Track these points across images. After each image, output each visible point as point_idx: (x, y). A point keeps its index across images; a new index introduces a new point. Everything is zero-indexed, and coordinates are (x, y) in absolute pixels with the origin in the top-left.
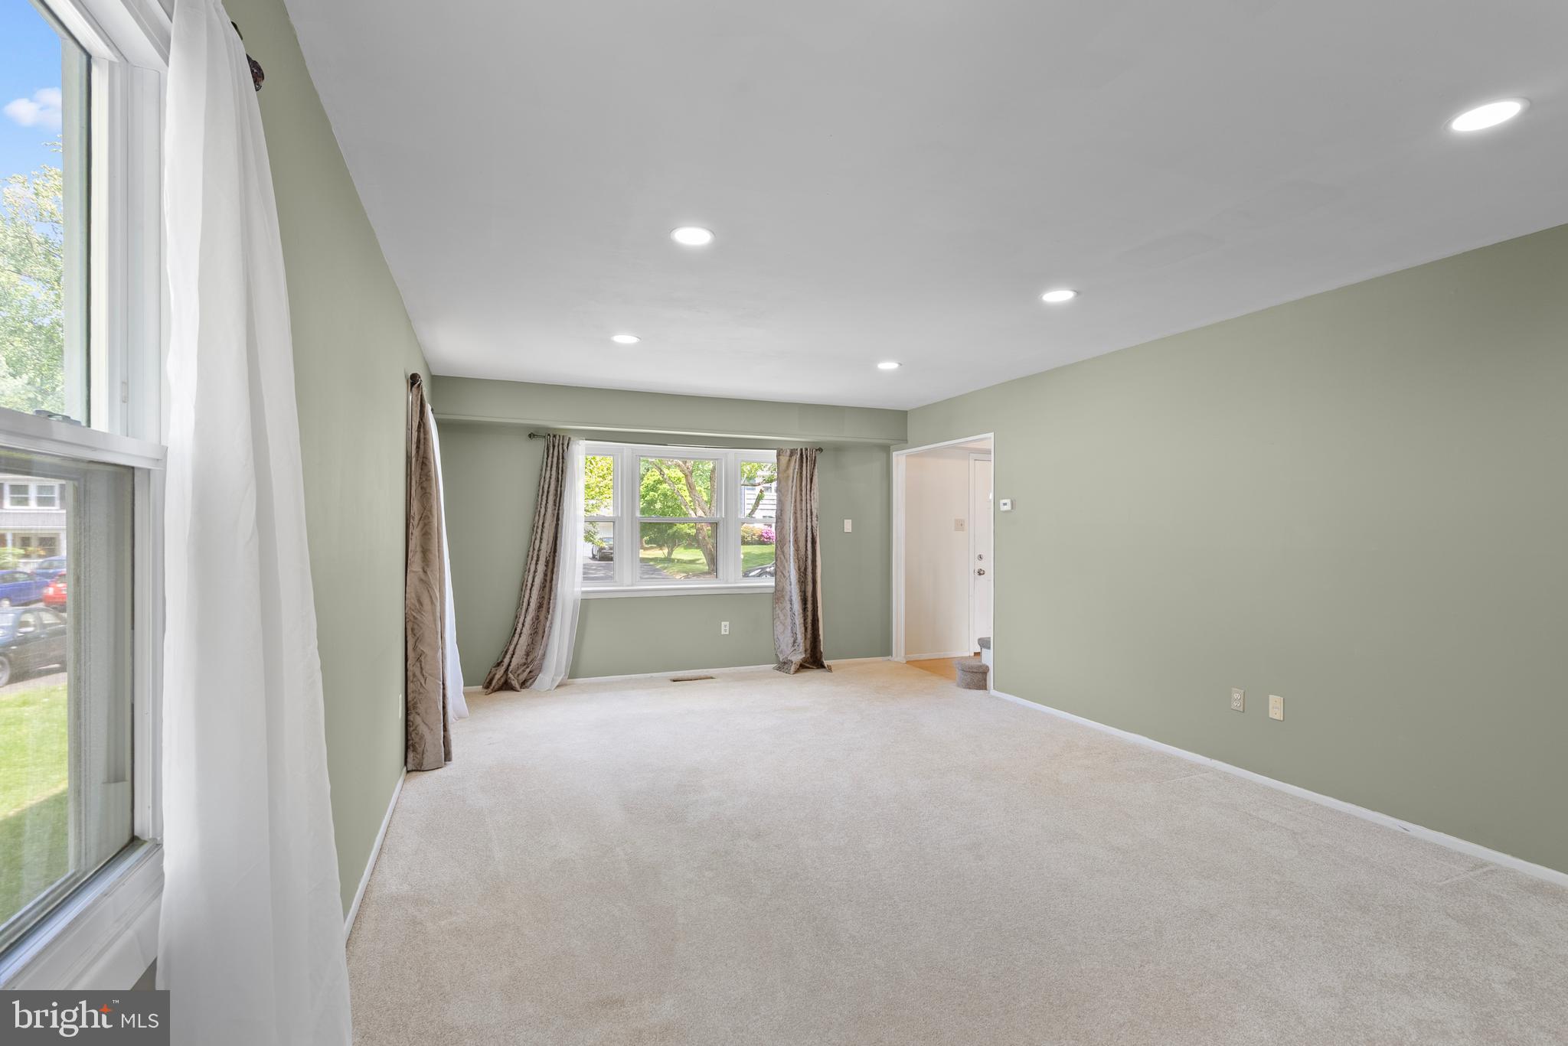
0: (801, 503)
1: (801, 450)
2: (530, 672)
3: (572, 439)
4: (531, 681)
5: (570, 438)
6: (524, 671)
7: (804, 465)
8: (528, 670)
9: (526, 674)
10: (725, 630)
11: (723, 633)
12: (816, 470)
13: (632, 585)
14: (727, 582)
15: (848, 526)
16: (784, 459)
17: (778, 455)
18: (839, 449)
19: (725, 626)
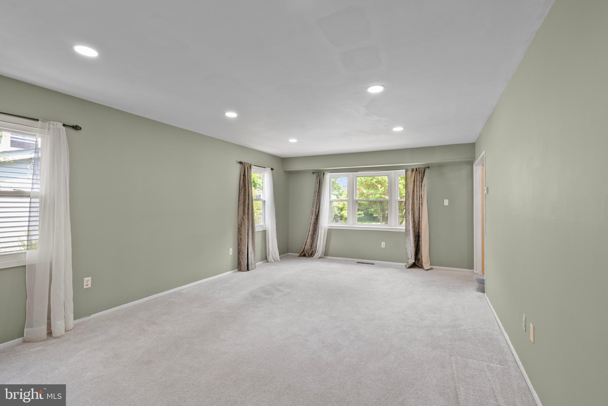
0: (417, 192)
1: (416, 169)
2: (312, 252)
3: (325, 173)
4: (313, 255)
5: (324, 173)
6: (310, 251)
7: (418, 175)
8: (311, 251)
9: (311, 252)
10: (383, 246)
11: (382, 247)
12: (425, 177)
13: (353, 225)
14: (391, 226)
15: (446, 202)
16: (409, 173)
17: (406, 171)
18: (440, 166)
19: (383, 244)
